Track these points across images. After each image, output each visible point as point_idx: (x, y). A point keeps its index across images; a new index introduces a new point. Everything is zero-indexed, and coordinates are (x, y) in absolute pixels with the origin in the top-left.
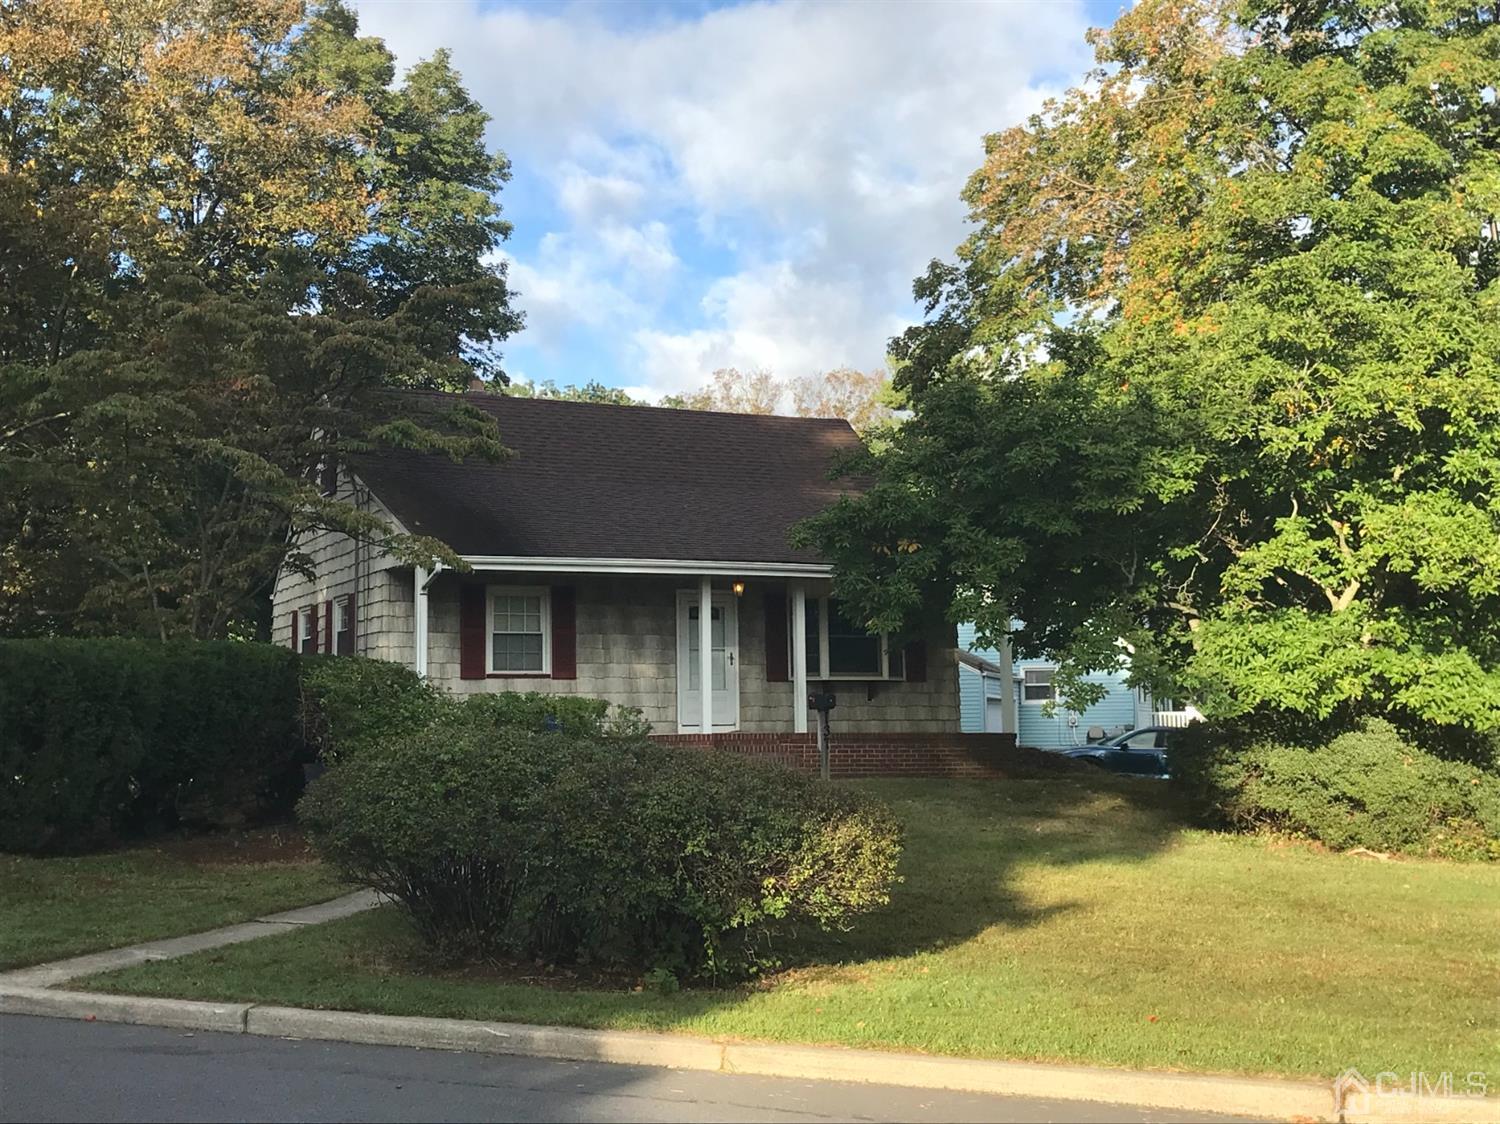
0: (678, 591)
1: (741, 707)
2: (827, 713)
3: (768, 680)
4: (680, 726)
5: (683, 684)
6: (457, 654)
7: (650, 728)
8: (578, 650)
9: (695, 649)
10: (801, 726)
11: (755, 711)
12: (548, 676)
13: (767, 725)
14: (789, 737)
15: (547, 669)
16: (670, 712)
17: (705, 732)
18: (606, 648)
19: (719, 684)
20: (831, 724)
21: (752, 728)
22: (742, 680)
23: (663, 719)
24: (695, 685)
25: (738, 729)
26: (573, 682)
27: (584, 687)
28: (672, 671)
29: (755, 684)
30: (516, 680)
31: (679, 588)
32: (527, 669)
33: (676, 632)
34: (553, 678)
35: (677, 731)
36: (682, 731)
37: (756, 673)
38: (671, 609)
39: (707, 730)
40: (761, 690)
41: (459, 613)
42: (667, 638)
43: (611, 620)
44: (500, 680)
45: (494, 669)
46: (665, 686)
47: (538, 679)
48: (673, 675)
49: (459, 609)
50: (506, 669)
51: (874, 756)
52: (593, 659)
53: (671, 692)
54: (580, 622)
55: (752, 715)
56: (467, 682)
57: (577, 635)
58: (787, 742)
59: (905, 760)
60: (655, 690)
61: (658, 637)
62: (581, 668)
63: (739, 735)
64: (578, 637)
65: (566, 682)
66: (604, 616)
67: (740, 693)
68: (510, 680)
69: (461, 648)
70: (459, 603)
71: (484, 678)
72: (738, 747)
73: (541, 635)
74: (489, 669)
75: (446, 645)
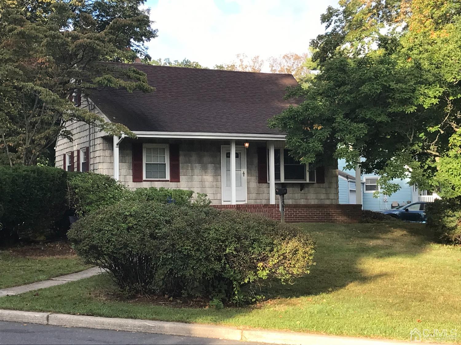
0: (222, 146)
1: (248, 194)
2: (283, 196)
3: (259, 183)
4: (222, 201)
5: (224, 184)
6: (131, 171)
7: (210, 202)
8: (181, 171)
9: (229, 170)
10: (273, 202)
11: (254, 196)
12: (168, 181)
13: (258, 201)
14: (267, 206)
15: (168, 177)
16: (219, 196)
17: (233, 204)
18: (192, 169)
19: (239, 184)
20: (285, 201)
21: (252, 202)
22: (248, 183)
23: (216, 198)
24: (229, 185)
25: (246, 202)
26: (178, 183)
27: (183, 185)
29: (254, 184)
30: (155, 182)
31: (222, 145)
32: (159, 178)
33: (221, 163)
34: (170, 182)
35: (221, 204)
36: (223, 203)
37: (254, 180)
38: (219, 153)
39: (234, 203)
40: (256, 187)
41: (131, 155)
42: (218, 166)
43: (194, 158)
44: (149, 182)
45: (146, 178)
46: (216, 185)
47: (164, 182)
48: (219, 180)
49: (132, 153)
50: (151, 178)
51: (303, 214)
52: (186, 174)
53: (219, 188)
54: (181, 159)
55: (252, 197)
56: (135, 183)
57: (180, 164)
58: (267, 208)
59: (316, 216)
60: (212, 187)
61: (213, 165)
62: (182, 178)
63: (247, 205)
64: (180, 165)
65: (176, 183)
66: (191, 156)
67: (248, 188)
68: (153, 182)
69: (133, 169)
70: (132, 151)
71: (142, 182)
72: (247, 210)
73: (165, 164)
74: (144, 178)
75: (127, 168)
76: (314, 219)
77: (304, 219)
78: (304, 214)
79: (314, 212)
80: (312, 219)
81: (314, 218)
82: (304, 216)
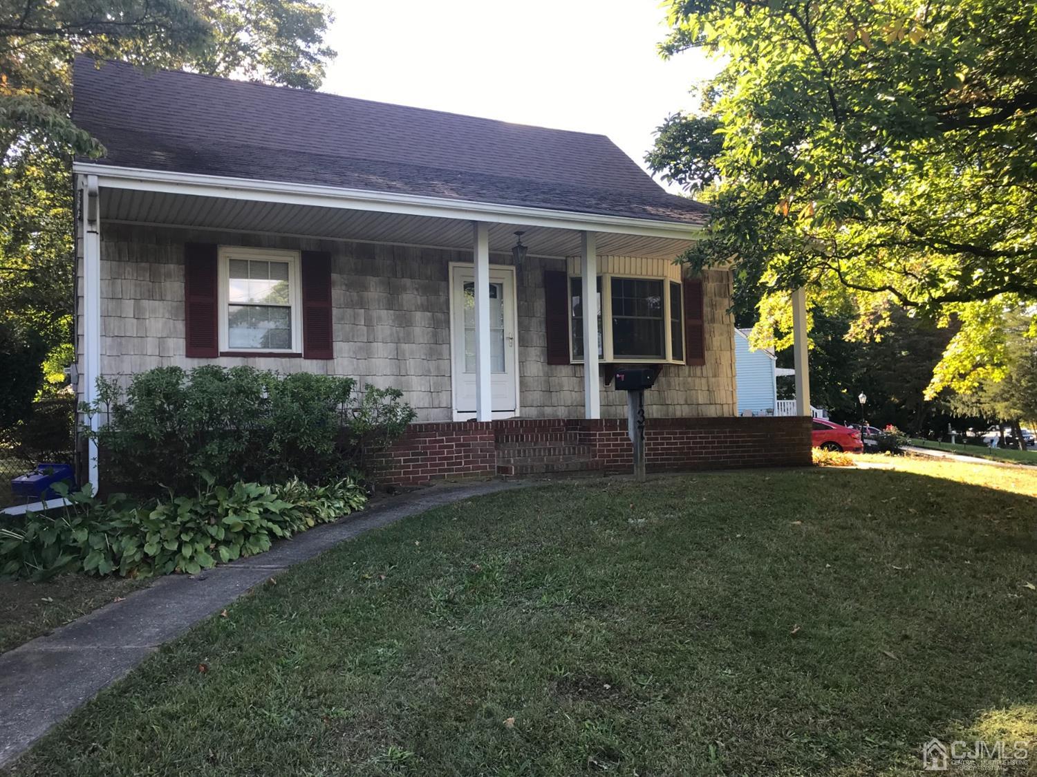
0: (451, 265)
1: (521, 392)
2: (641, 395)
3: (550, 363)
4: (455, 412)
5: (458, 366)
6: (181, 326)
7: (411, 415)
8: (336, 327)
9: (471, 330)
10: (594, 412)
11: (536, 396)
12: (298, 355)
13: (548, 410)
14: (579, 427)
15: (297, 346)
16: (444, 397)
17: (484, 420)
18: (369, 324)
19: (500, 365)
20: (645, 408)
21: (532, 413)
22: (522, 363)
23: (436, 404)
24: (473, 365)
25: (518, 414)
26: (330, 362)
27: (343, 364)
28: (445, 353)
29: (536, 367)
30: (257, 359)
31: (451, 261)
32: (272, 348)
33: (449, 309)
34: (305, 358)
35: (451, 418)
36: (458, 418)
37: (537, 356)
38: (443, 284)
39: (486, 416)
40: (541, 374)
41: (182, 278)
42: (440, 316)
43: (374, 292)
44: (238, 358)
45: (230, 346)
46: (438, 368)
47: (287, 359)
48: (446, 356)
49: (182, 273)
51: (672, 444)
52: (353, 336)
53: (445, 376)
54: (338, 294)
55: (533, 401)
56: (195, 361)
57: (334, 309)
58: (576, 429)
59: (704, 448)
60: (427, 374)
61: (429, 314)
62: (338, 346)
63: (522, 422)
64: (335, 312)
65: (321, 362)
66: (366, 289)
67: (520, 377)
68: (251, 359)
69: (186, 320)
70: (183, 266)
71: (215, 356)
72: (522, 436)
73: (290, 307)
74: (223, 346)
75: (167, 315)
76: (700, 458)
77: (675, 459)
78: (676, 443)
79: (700, 438)
80: (695, 459)
81: (701, 453)
82: (675, 449)
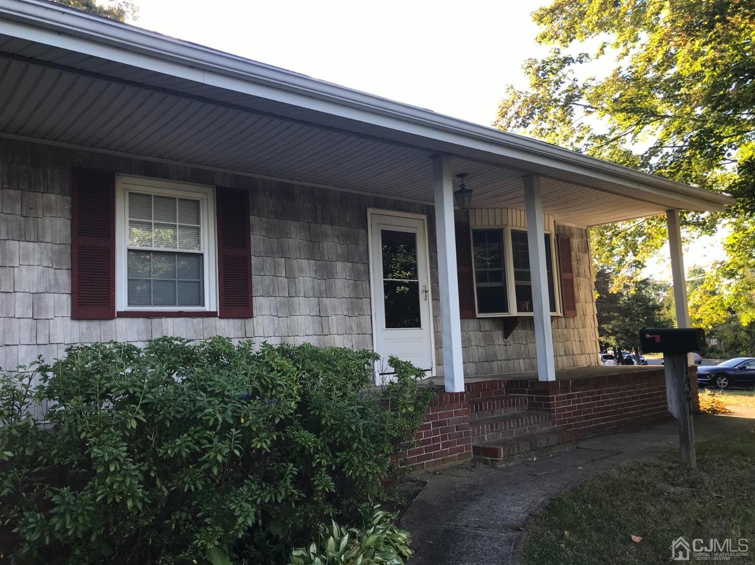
0: (370, 211)
1: (437, 348)
4: (377, 375)
5: (379, 322)
6: (64, 278)
8: (255, 279)
12: (212, 314)
15: (211, 302)
22: (435, 318)
25: (434, 373)
26: (248, 322)
27: (264, 327)
28: (366, 307)
30: (164, 320)
31: (370, 207)
32: (180, 305)
33: (368, 259)
34: (220, 318)
38: (362, 231)
41: (68, 215)
42: (360, 267)
43: (295, 239)
44: (141, 320)
45: (129, 304)
46: (359, 325)
47: (200, 319)
48: (367, 311)
49: (68, 206)
50: (149, 304)
52: (274, 290)
53: (367, 333)
54: (257, 240)
56: (84, 324)
57: (253, 258)
60: (349, 332)
61: (349, 264)
62: (261, 304)
64: (254, 260)
65: (238, 322)
66: (286, 235)
67: (435, 332)
68: (156, 321)
69: (72, 269)
70: (69, 198)
71: (112, 318)
73: (202, 255)
74: (122, 303)
75: (45, 263)
